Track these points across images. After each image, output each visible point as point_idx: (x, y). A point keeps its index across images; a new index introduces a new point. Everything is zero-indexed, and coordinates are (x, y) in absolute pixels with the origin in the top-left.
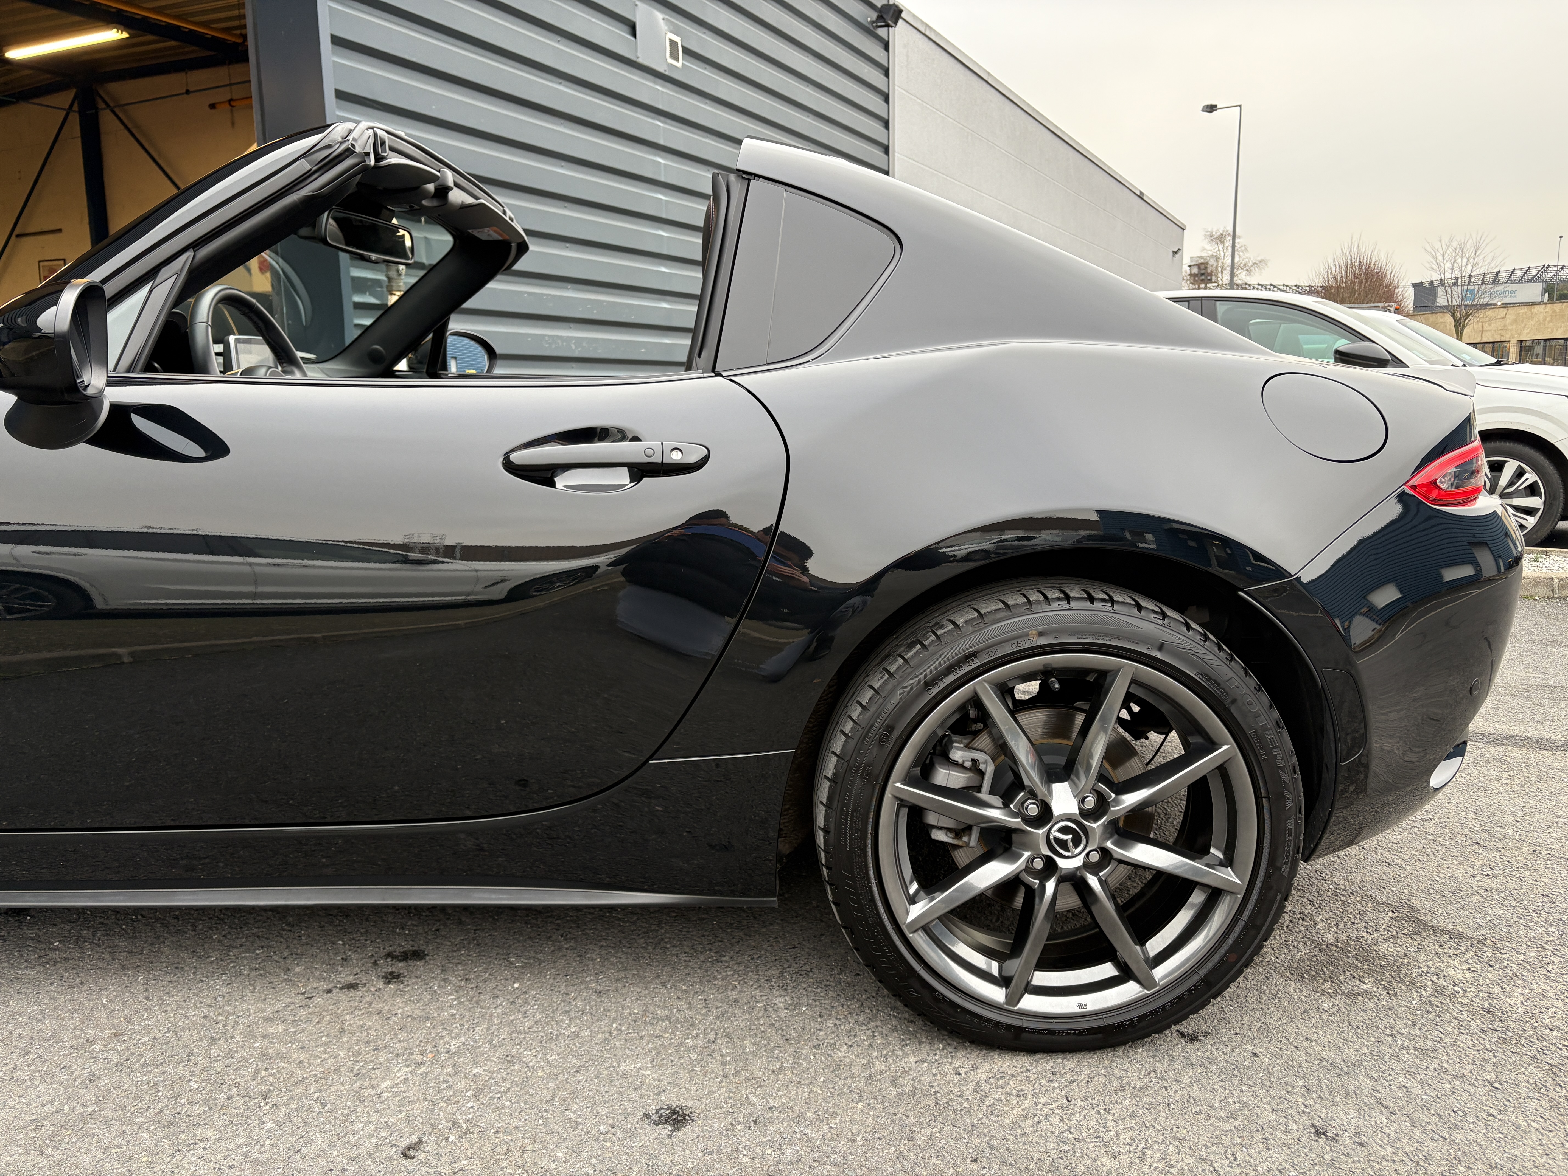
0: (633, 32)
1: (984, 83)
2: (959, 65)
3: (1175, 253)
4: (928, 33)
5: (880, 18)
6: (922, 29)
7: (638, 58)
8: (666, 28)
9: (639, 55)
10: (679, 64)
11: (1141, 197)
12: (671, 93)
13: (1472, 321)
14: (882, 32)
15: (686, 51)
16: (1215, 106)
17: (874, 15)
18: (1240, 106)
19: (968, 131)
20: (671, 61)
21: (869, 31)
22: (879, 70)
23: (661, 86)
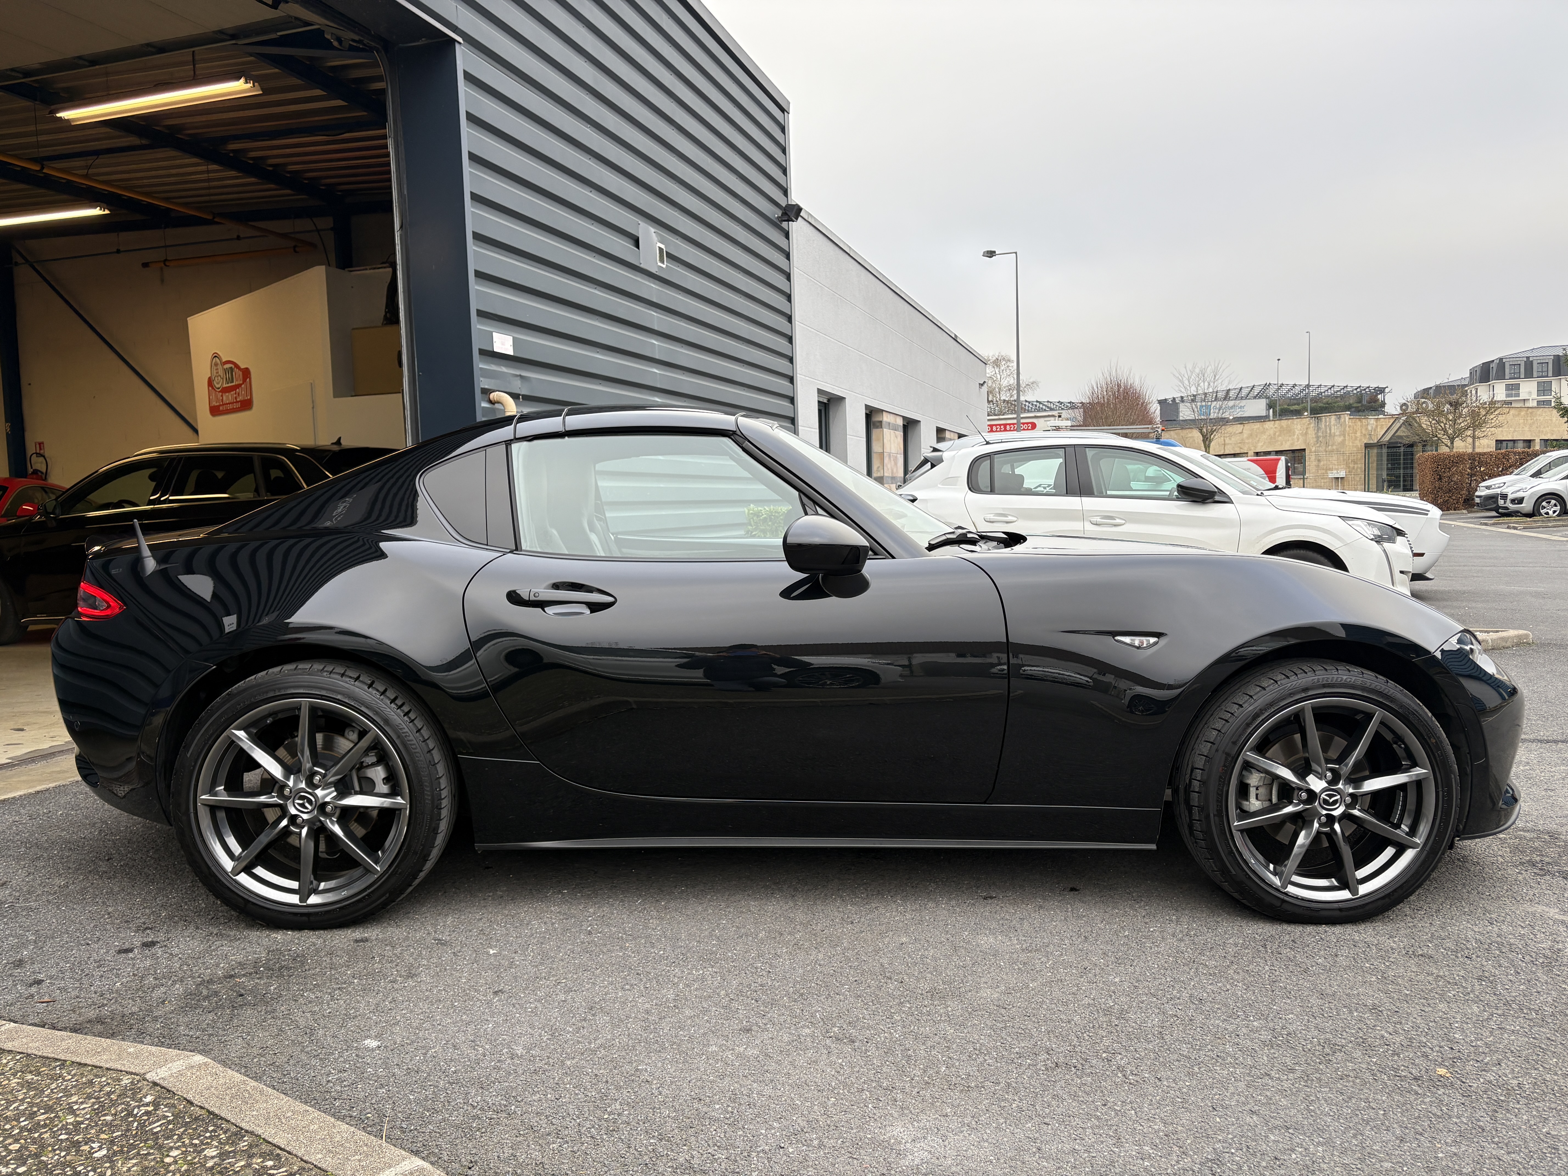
0: (637, 245)
1: (847, 256)
2: (830, 243)
3: (982, 385)
5: (784, 214)
7: (641, 264)
8: (656, 239)
9: (641, 262)
10: (664, 266)
11: (955, 339)
12: (660, 289)
13: (1216, 437)
14: (784, 225)
15: (669, 255)
16: (994, 252)
17: (779, 213)
18: (1016, 253)
19: (837, 295)
20: (660, 264)
21: (776, 224)
22: (784, 256)
23: (654, 284)
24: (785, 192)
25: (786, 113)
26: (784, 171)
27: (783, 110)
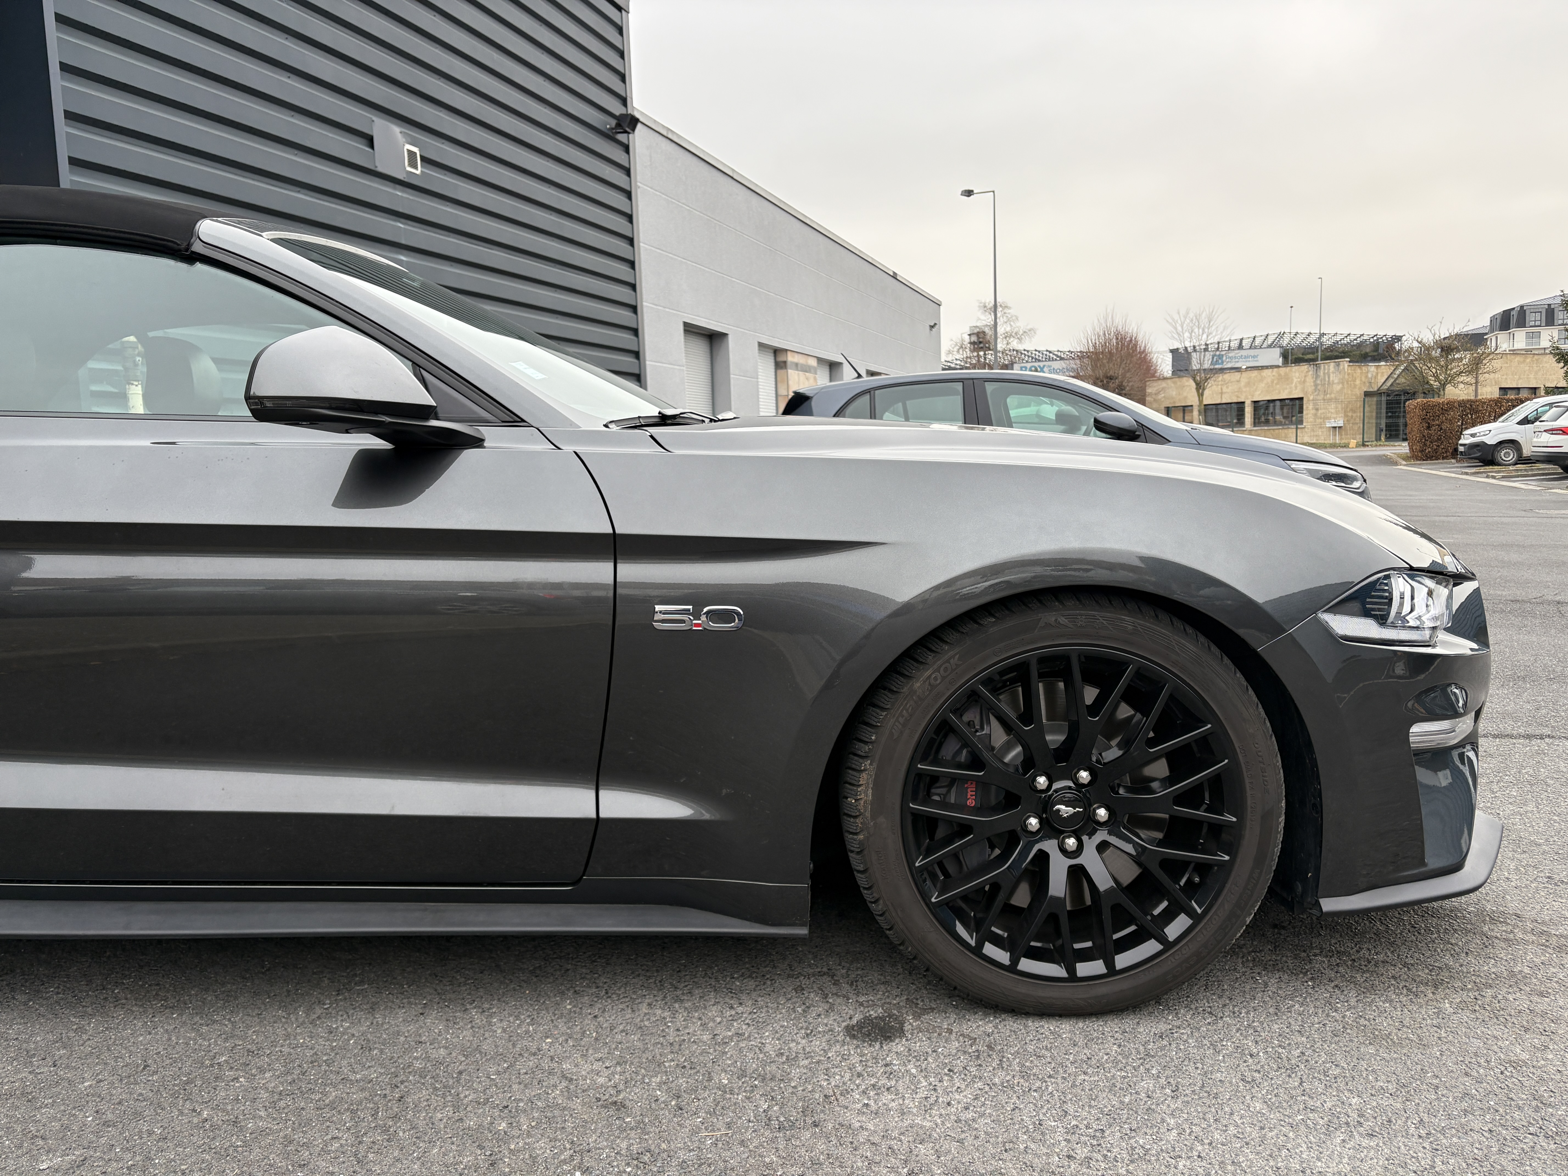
0: (371, 145)
1: (730, 179)
2: (703, 163)
3: (932, 327)
4: (670, 136)
5: (619, 125)
6: (665, 133)
7: (376, 167)
8: (404, 140)
9: (377, 164)
10: (418, 172)
11: (895, 276)
12: (411, 198)
14: (622, 137)
15: (424, 159)
16: (972, 191)
17: (613, 122)
18: (994, 192)
19: (715, 222)
20: (409, 169)
21: (608, 136)
22: (621, 170)
23: (402, 191)
24: (624, 101)
25: (623, 12)
26: (623, 77)
27: (619, 8)
